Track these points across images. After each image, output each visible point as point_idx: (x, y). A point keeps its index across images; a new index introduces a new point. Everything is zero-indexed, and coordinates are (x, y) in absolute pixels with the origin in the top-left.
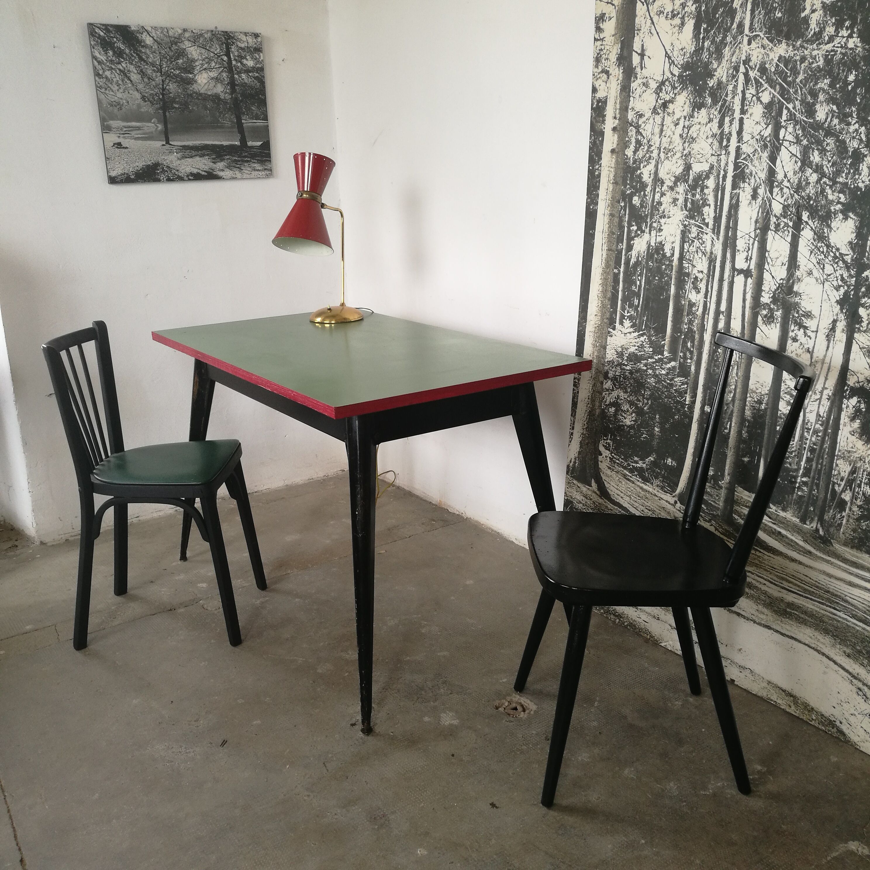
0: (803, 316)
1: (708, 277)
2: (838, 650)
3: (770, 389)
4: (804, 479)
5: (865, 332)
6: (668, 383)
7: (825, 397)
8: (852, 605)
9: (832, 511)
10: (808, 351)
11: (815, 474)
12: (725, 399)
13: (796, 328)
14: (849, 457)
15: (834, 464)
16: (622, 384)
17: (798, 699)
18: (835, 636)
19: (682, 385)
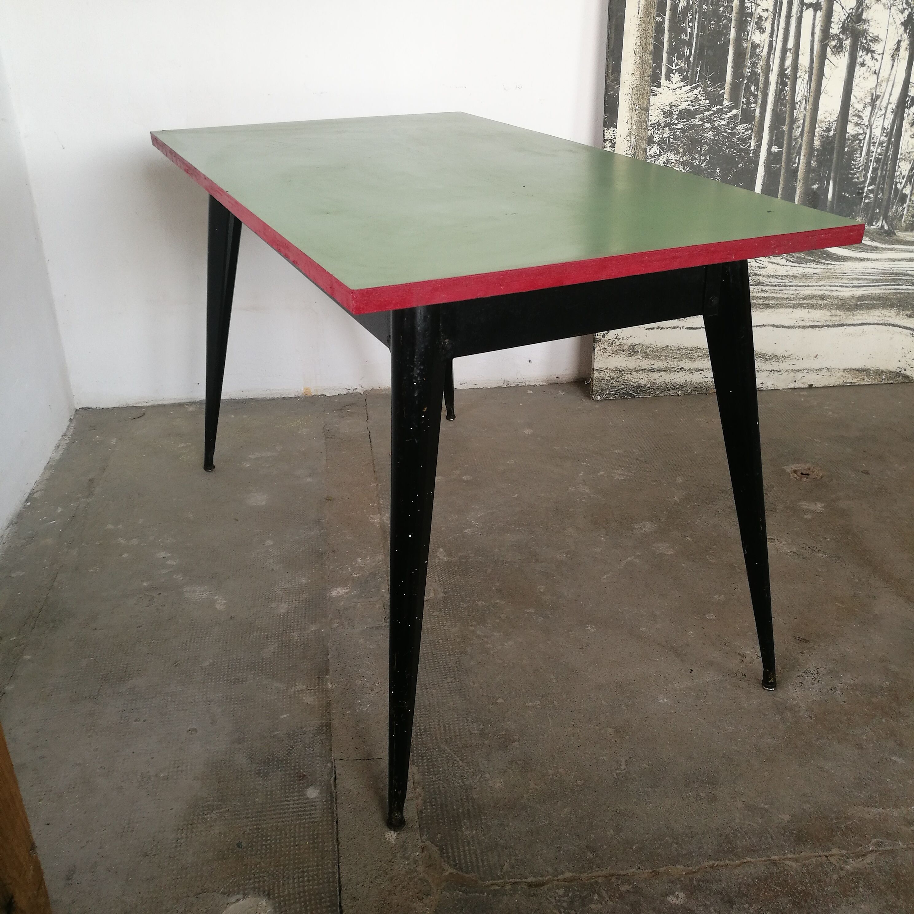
0: (871, 41)
1: (774, 15)
2: (901, 316)
3: (838, 116)
4: (871, 188)
6: (729, 133)
7: (889, 110)
9: (895, 207)
10: (875, 73)
11: (880, 180)
12: (793, 135)
13: (865, 53)
14: (909, 157)
15: (897, 167)
16: (672, 146)
17: (870, 370)
18: (899, 306)
19: (745, 132)
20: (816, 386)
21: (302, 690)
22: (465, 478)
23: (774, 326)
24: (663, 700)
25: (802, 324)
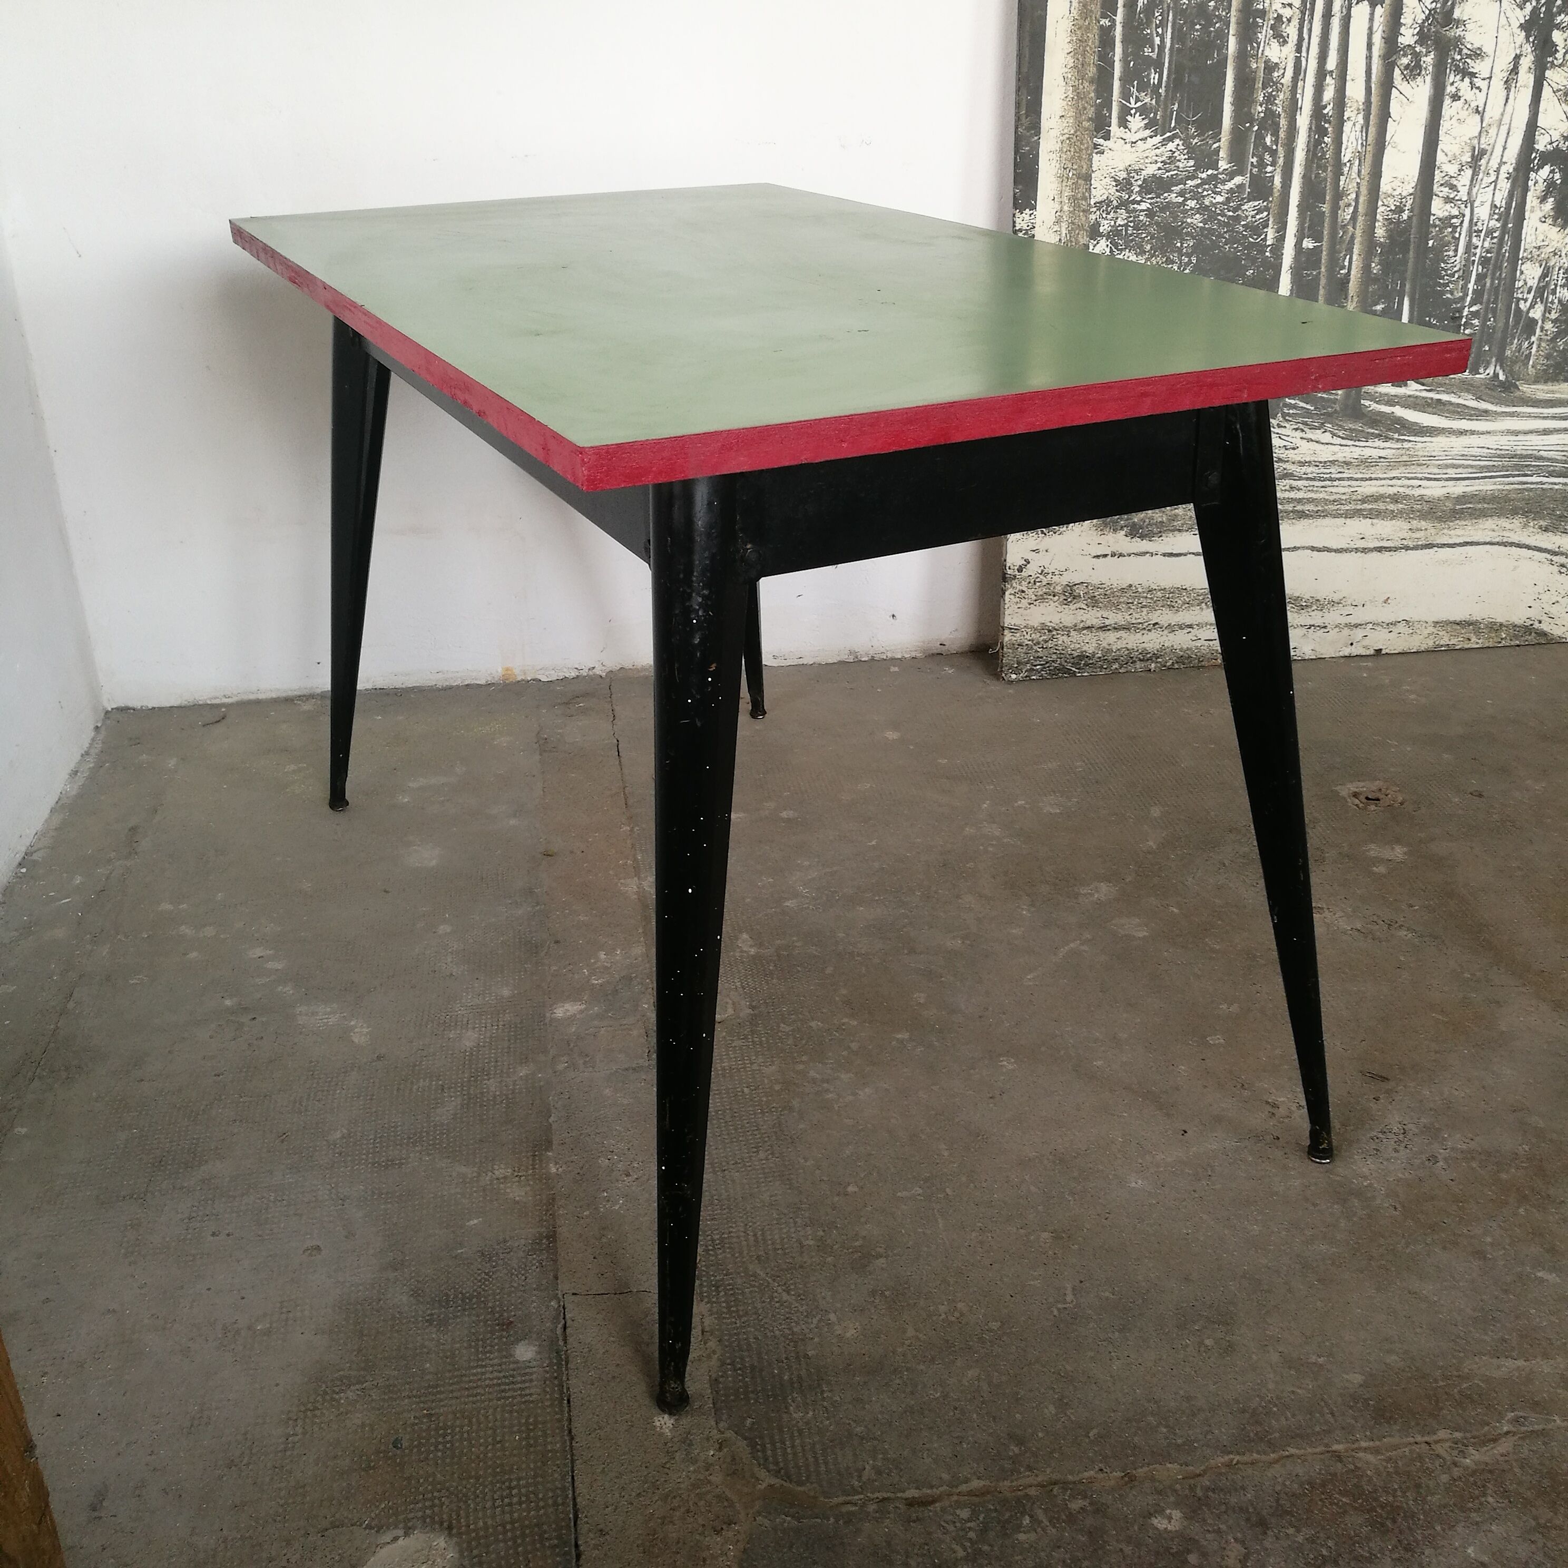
0: (1469, 56)
1: (1303, 13)
2: (1532, 529)
3: (1416, 185)
4: (1474, 309)
5: (1560, 66)
6: (1230, 217)
7: (1503, 175)
8: (1549, 460)
9: (1516, 340)
10: (1477, 111)
11: (1489, 295)
12: (1339, 220)
13: (1458, 77)
14: (1538, 256)
15: (1518, 272)
16: (1132, 240)
17: (1480, 623)
18: (1526, 512)
19: (1257, 214)
20: (1387, 651)
21: (505, 1178)
22: (784, 814)
23: (1313, 549)
24: (1136, 1183)
25: (1361, 544)
